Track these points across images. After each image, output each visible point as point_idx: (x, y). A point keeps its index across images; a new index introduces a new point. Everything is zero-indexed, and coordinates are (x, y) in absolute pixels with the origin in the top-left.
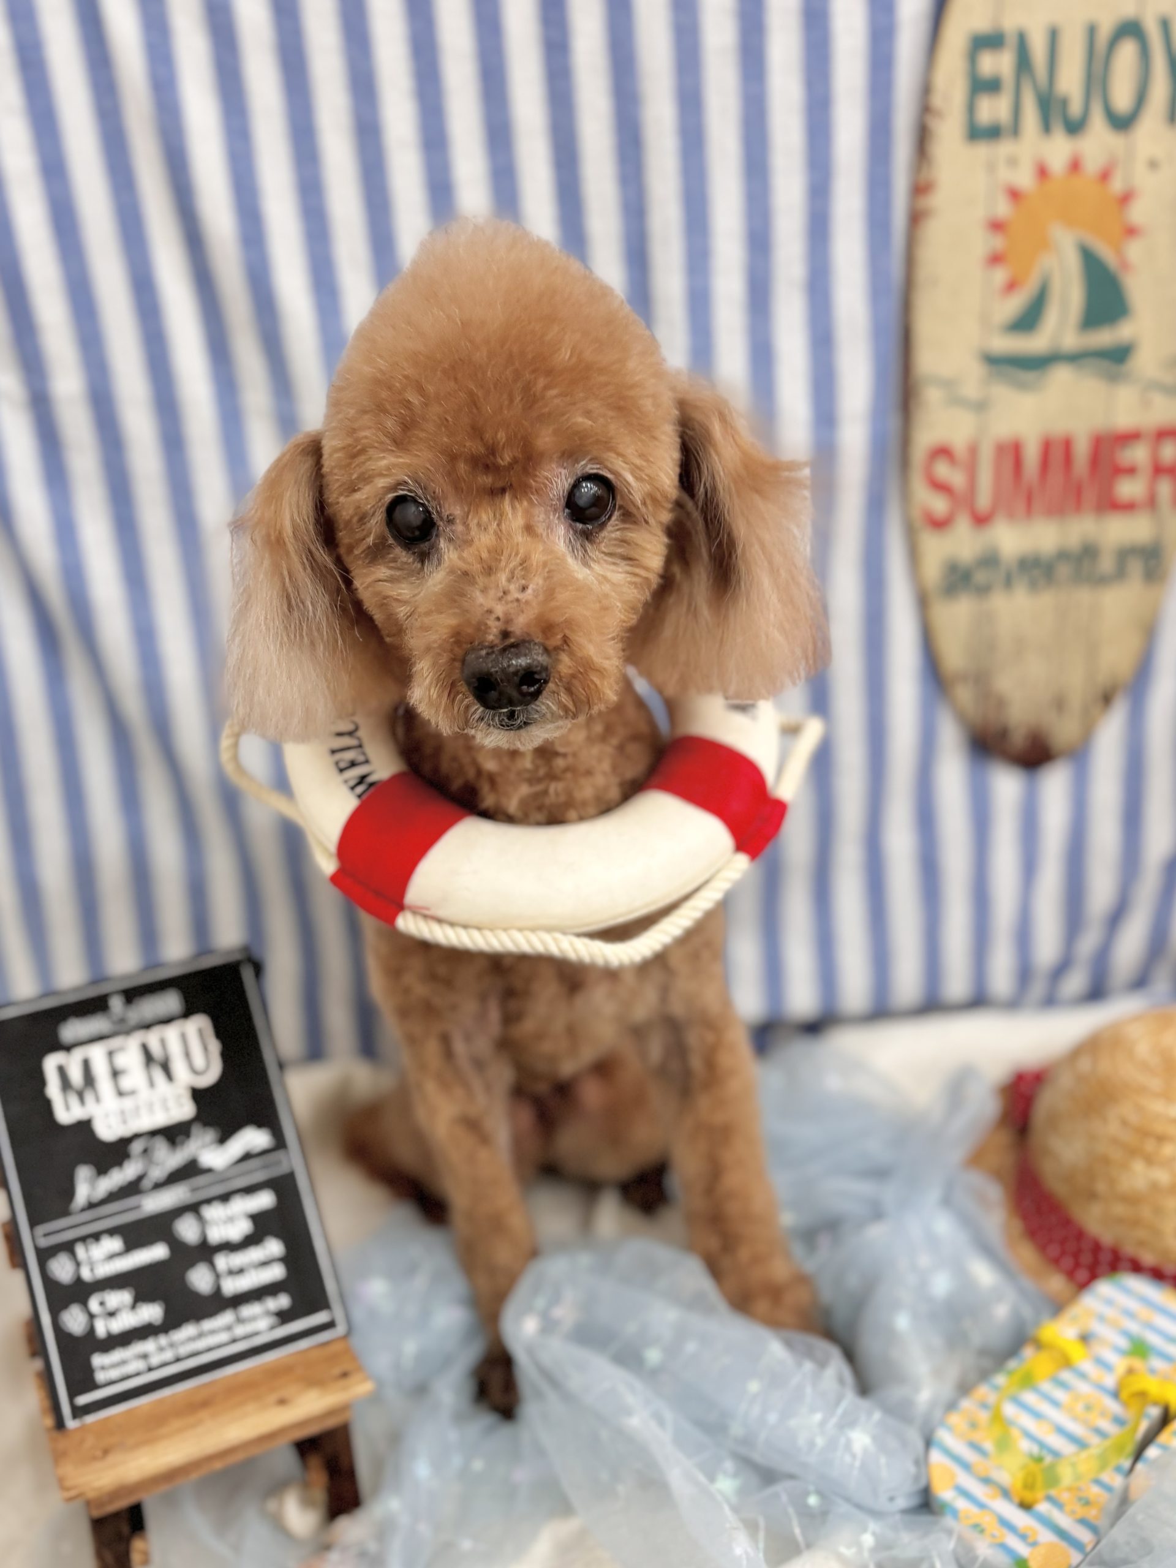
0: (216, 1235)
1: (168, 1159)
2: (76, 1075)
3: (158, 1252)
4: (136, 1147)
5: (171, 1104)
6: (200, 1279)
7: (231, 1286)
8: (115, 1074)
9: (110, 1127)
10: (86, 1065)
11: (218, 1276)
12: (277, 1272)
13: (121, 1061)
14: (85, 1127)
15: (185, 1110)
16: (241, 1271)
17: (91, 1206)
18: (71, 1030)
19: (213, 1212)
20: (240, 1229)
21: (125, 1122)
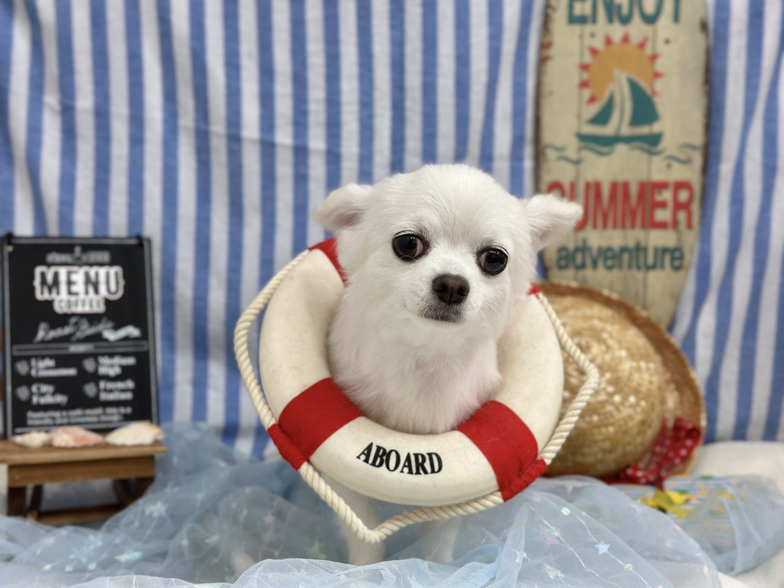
0: (102, 371)
1: (87, 330)
2: (50, 278)
3: (72, 372)
4: (73, 320)
5: (94, 304)
6: (90, 389)
7: (104, 396)
8: (70, 283)
9: (61, 307)
10: (56, 276)
11: (99, 391)
12: (128, 396)
13: (74, 277)
14: (49, 304)
15: (100, 309)
16: (111, 391)
17: (43, 342)
18: (52, 257)
19: (104, 360)
20: (114, 371)
21: (69, 307)
